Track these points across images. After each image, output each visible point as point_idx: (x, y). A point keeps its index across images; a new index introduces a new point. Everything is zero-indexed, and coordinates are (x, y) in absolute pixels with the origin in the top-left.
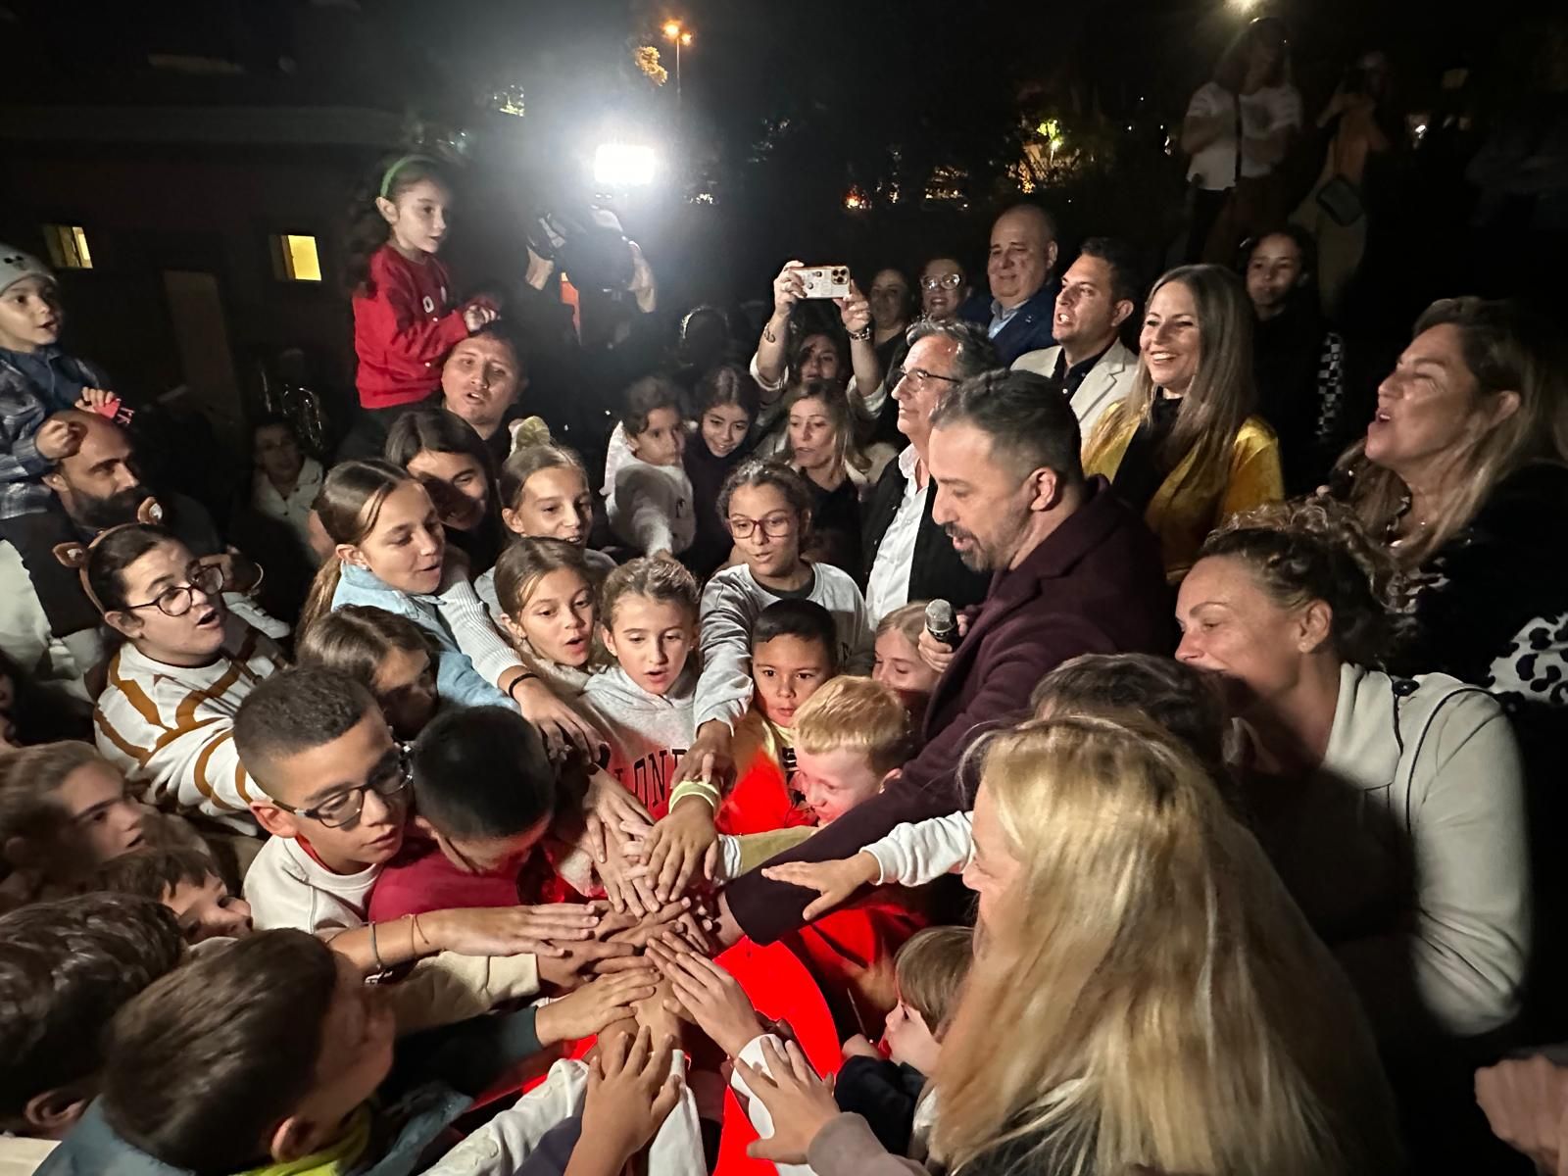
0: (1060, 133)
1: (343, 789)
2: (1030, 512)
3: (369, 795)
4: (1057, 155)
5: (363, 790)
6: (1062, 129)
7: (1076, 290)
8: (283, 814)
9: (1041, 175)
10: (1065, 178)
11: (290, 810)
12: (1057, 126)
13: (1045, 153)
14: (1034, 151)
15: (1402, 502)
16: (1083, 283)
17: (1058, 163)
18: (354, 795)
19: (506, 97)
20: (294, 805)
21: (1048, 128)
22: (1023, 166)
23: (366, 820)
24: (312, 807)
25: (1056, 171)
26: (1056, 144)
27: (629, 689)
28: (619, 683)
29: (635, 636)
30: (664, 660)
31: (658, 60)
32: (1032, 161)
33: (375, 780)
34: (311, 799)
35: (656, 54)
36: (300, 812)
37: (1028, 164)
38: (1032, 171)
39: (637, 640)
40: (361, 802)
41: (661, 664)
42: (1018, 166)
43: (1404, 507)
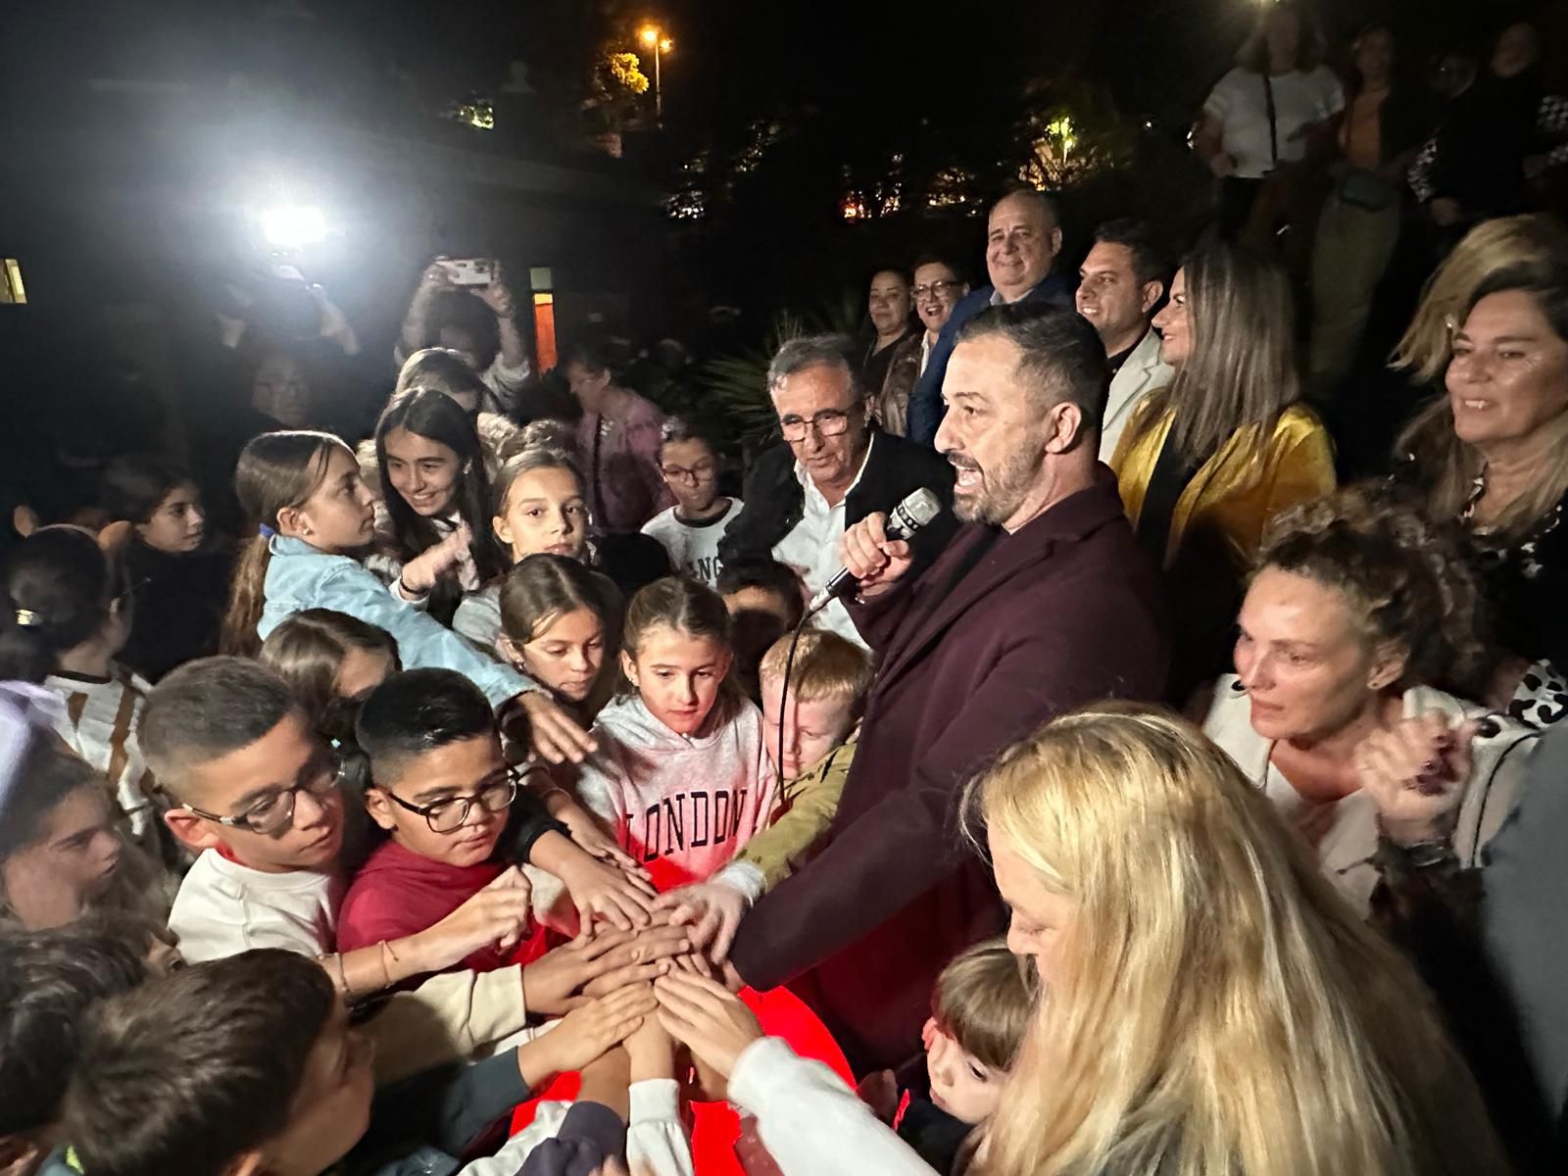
0: (1073, 132)
1: (271, 793)
2: (1044, 453)
3: (301, 796)
4: (1070, 156)
5: (293, 791)
6: (1075, 127)
7: (1099, 280)
8: (204, 823)
9: (1054, 176)
10: (1080, 178)
11: (216, 818)
12: (1071, 125)
13: (1057, 153)
14: (1046, 153)
15: (1475, 485)
16: (1104, 272)
17: (1073, 164)
18: (283, 798)
19: (472, 112)
20: (218, 813)
21: (1061, 127)
22: (1034, 168)
23: (299, 823)
24: (240, 813)
25: (1070, 171)
26: (1069, 144)
27: (647, 724)
28: (635, 716)
29: (664, 671)
30: (694, 702)
31: (638, 67)
32: (1044, 161)
33: (304, 780)
34: (236, 806)
35: (635, 61)
36: (227, 820)
37: (1039, 164)
38: (1044, 172)
39: (665, 675)
40: (292, 804)
41: (691, 704)
42: (1029, 168)
43: (1478, 489)
